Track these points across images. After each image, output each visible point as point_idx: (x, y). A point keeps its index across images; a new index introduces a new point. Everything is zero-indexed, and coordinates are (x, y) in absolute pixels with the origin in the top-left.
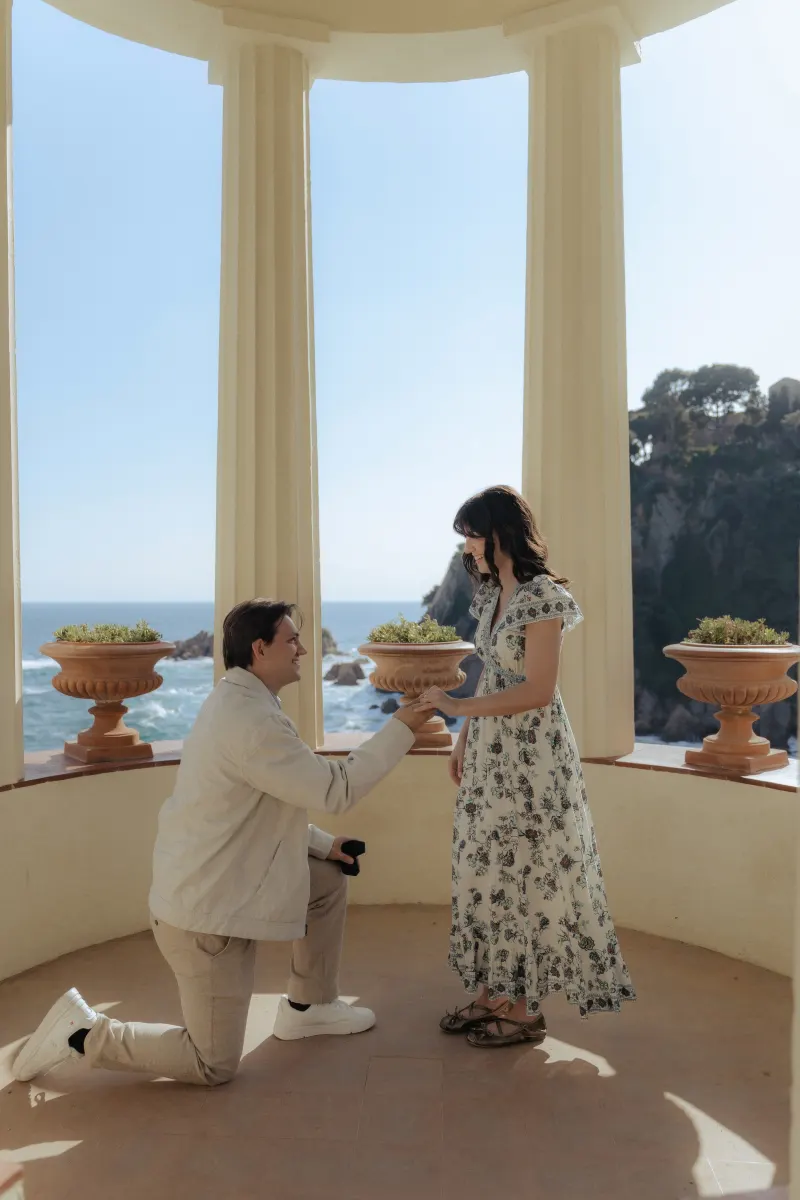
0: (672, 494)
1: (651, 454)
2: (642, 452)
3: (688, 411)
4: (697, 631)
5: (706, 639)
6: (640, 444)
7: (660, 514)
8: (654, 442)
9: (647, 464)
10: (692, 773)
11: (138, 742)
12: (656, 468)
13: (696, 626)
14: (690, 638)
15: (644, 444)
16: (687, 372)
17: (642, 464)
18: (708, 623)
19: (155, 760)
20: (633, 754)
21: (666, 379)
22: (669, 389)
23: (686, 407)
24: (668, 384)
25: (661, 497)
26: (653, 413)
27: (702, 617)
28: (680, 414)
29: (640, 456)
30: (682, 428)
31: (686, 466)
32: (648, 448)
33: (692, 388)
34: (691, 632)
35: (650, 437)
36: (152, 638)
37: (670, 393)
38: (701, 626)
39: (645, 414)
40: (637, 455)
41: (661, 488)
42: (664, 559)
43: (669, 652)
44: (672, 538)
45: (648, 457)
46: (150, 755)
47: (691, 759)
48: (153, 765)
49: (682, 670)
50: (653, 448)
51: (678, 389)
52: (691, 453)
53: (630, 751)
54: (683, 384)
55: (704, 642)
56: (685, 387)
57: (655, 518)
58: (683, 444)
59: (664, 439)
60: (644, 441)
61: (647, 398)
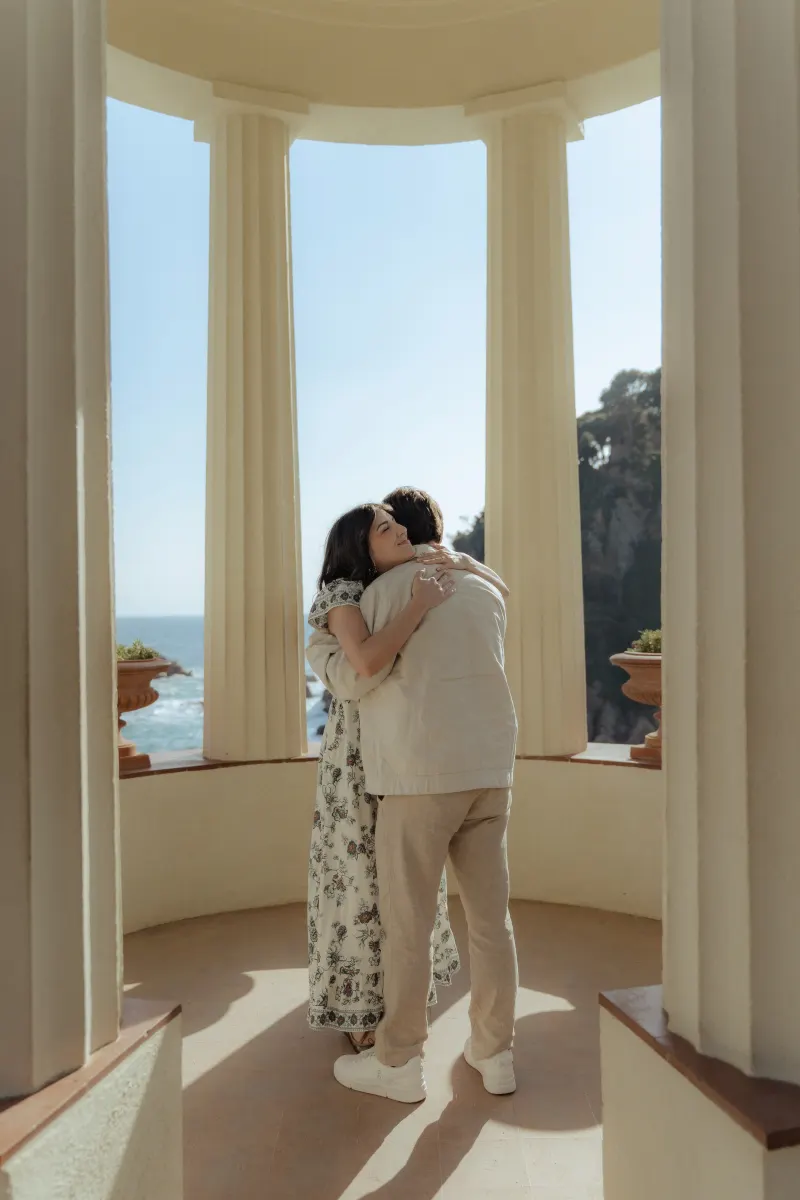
0: (631, 497)
1: (610, 457)
2: (600, 455)
3: (645, 413)
4: (639, 642)
5: (646, 649)
6: (598, 447)
7: (619, 519)
8: (612, 444)
9: (605, 467)
10: (635, 765)
11: (136, 753)
12: (614, 472)
13: (638, 637)
14: (633, 648)
15: (602, 448)
16: (645, 373)
17: (600, 467)
18: (647, 635)
19: (152, 769)
20: (586, 752)
21: (624, 379)
22: (627, 390)
23: (644, 408)
24: (626, 385)
25: (619, 501)
26: (610, 414)
27: (643, 629)
28: (639, 414)
29: (598, 459)
30: (640, 431)
31: (645, 469)
32: (607, 451)
33: (650, 389)
34: (634, 643)
35: (608, 439)
36: (149, 656)
37: (627, 395)
38: (643, 637)
39: (603, 416)
40: (595, 458)
41: (620, 492)
42: (624, 565)
43: (616, 660)
44: (632, 544)
45: (607, 461)
46: (149, 765)
47: (635, 754)
48: (152, 773)
49: (626, 677)
50: (612, 451)
51: (636, 391)
52: (649, 457)
53: (584, 749)
54: (641, 385)
55: (645, 651)
56: (643, 388)
57: (614, 523)
58: (642, 448)
59: (622, 442)
60: (602, 444)
61: (604, 398)
